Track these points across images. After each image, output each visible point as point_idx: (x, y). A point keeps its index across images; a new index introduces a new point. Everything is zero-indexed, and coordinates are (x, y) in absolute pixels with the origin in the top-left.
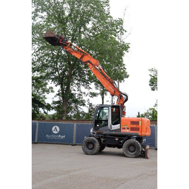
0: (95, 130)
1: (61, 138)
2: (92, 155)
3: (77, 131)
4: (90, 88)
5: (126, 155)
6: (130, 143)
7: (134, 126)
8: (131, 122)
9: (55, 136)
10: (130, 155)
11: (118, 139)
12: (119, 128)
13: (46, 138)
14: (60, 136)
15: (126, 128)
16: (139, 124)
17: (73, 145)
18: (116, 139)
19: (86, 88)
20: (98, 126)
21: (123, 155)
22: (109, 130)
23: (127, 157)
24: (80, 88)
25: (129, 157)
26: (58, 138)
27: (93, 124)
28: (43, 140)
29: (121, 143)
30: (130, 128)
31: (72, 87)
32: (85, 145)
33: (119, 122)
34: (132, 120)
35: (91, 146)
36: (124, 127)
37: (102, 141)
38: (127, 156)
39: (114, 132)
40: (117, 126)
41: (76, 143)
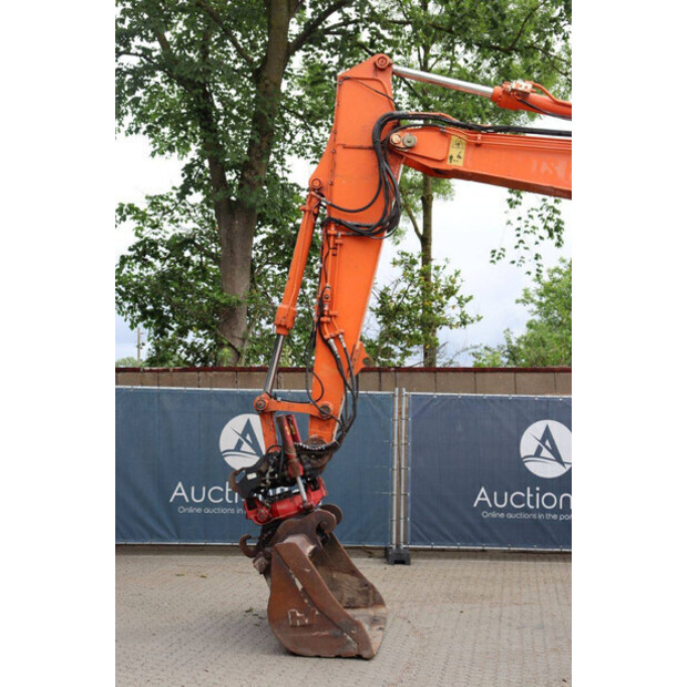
3: (417, 448)
13: (171, 509)
28: (144, 525)
41: (415, 538)
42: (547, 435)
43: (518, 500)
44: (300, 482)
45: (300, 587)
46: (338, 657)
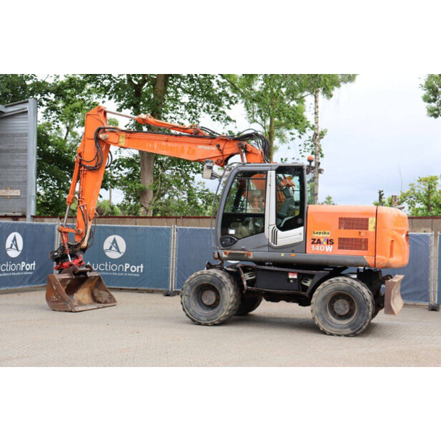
0: (223, 245)
1: (131, 272)
2: (215, 325)
3: (180, 250)
4: (228, 119)
5: (322, 327)
6: (336, 290)
7: (352, 234)
8: (340, 219)
9: (114, 267)
10: (336, 328)
11: (295, 277)
12: (301, 238)
14: (127, 266)
15: (322, 240)
16: (367, 229)
17: (167, 295)
18: (291, 276)
19: (217, 119)
20: (232, 235)
21: (311, 327)
22: (269, 245)
23: (324, 333)
24: (199, 119)
25: (331, 334)
26: (121, 271)
27: (216, 227)
29: (305, 288)
30: (336, 242)
31: (173, 116)
32: (191, 295)
33: (300, 221)
34: (346, 213)
35: (209, 298)
36: (318, 235)
37: (245, 283)
38: (326, 329)
39: (283, 255)
40: (295, 235)
44: (69, 255)
45: (55, 288)
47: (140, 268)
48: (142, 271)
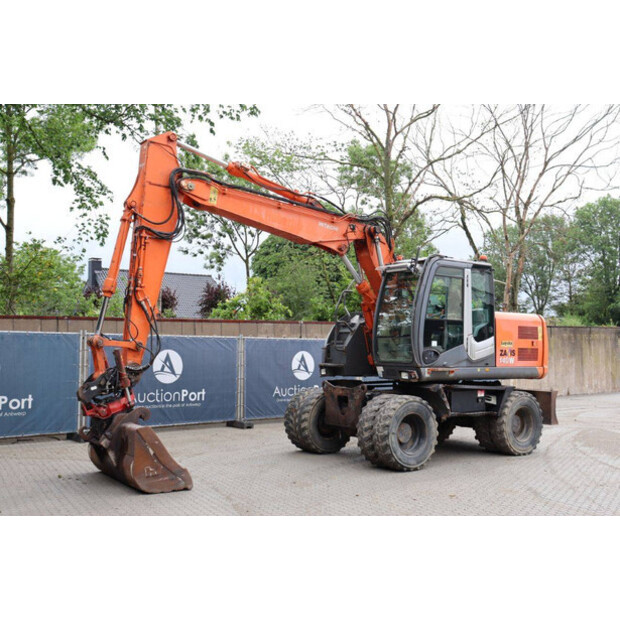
0: (426, 362)
7: (526, 344)
8: (520, 328)
11: (483, 395)
12: (493, 351)
15: (507, 351)
16: (537, 338)
18: (479, 395)
22: (468, 359)
33: (490, 330)
34: (523, 322)
35: (405, 433)
36: (505, 346)
37: (449, 408)
40: (489, 346)
42: (168, 358)
43: (152, 397)
44: (127, 390)
45: (152, 452)
46: (174, 491)
47: (27, 403)
48: (30, 407)
